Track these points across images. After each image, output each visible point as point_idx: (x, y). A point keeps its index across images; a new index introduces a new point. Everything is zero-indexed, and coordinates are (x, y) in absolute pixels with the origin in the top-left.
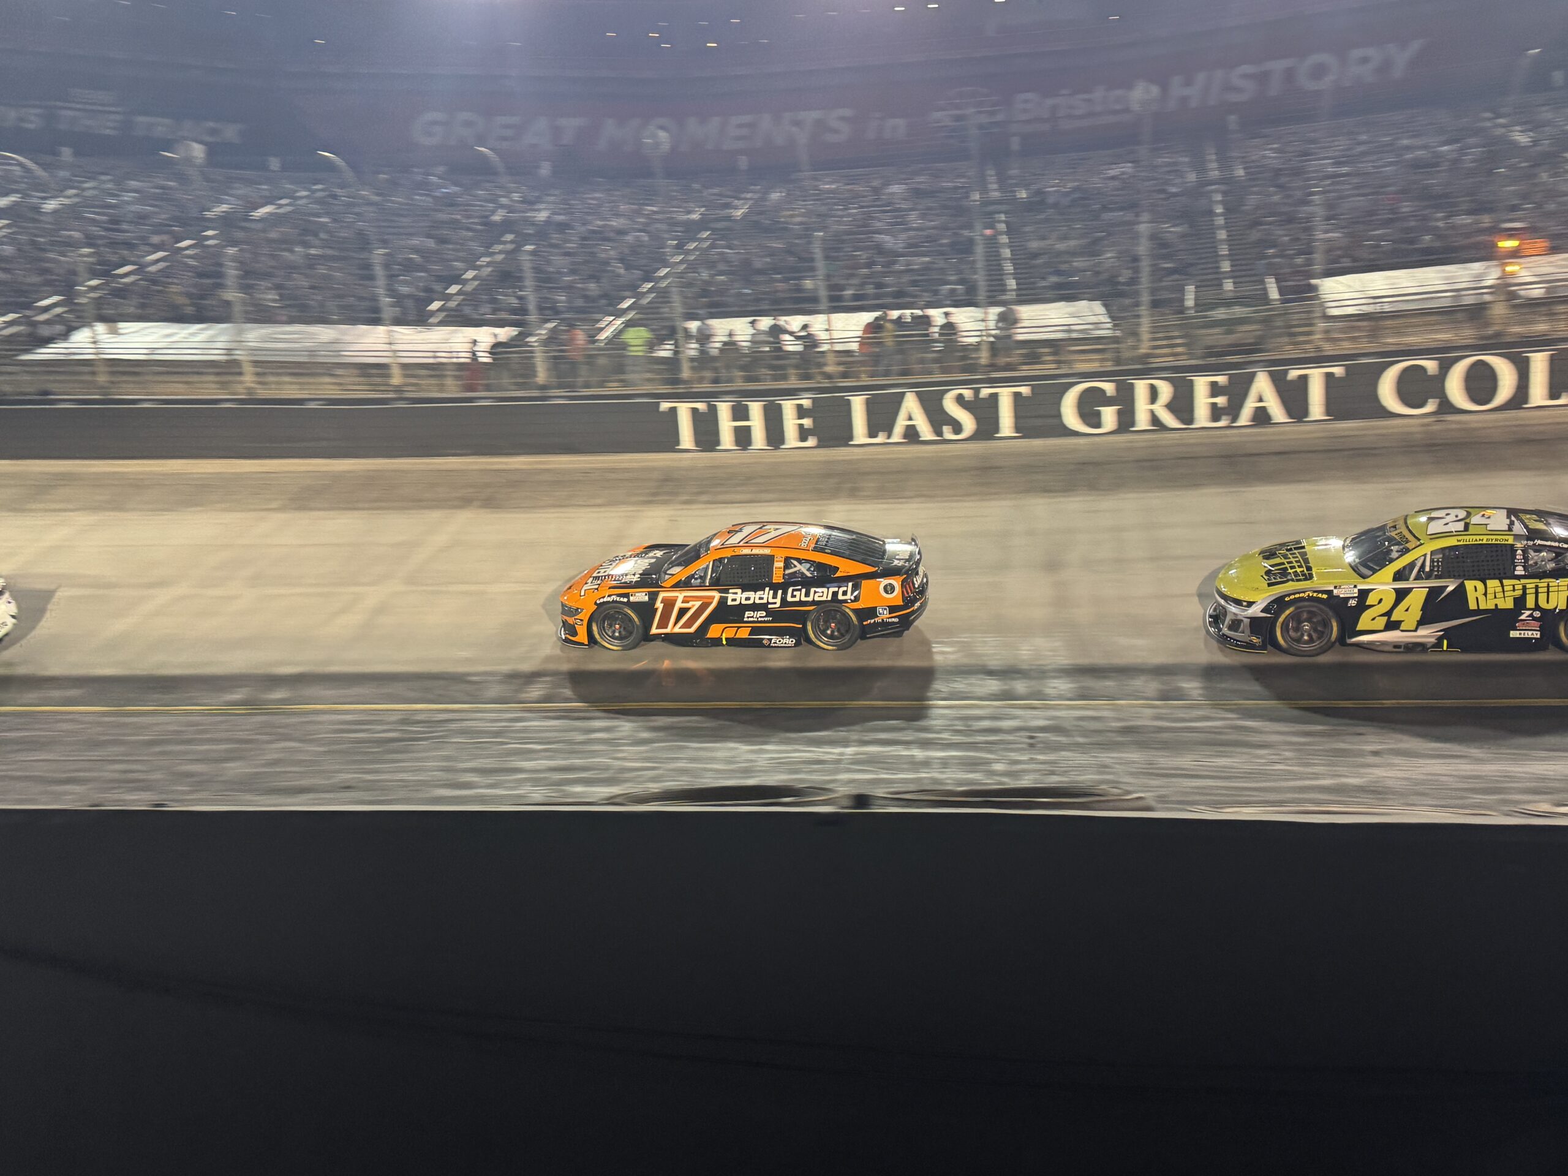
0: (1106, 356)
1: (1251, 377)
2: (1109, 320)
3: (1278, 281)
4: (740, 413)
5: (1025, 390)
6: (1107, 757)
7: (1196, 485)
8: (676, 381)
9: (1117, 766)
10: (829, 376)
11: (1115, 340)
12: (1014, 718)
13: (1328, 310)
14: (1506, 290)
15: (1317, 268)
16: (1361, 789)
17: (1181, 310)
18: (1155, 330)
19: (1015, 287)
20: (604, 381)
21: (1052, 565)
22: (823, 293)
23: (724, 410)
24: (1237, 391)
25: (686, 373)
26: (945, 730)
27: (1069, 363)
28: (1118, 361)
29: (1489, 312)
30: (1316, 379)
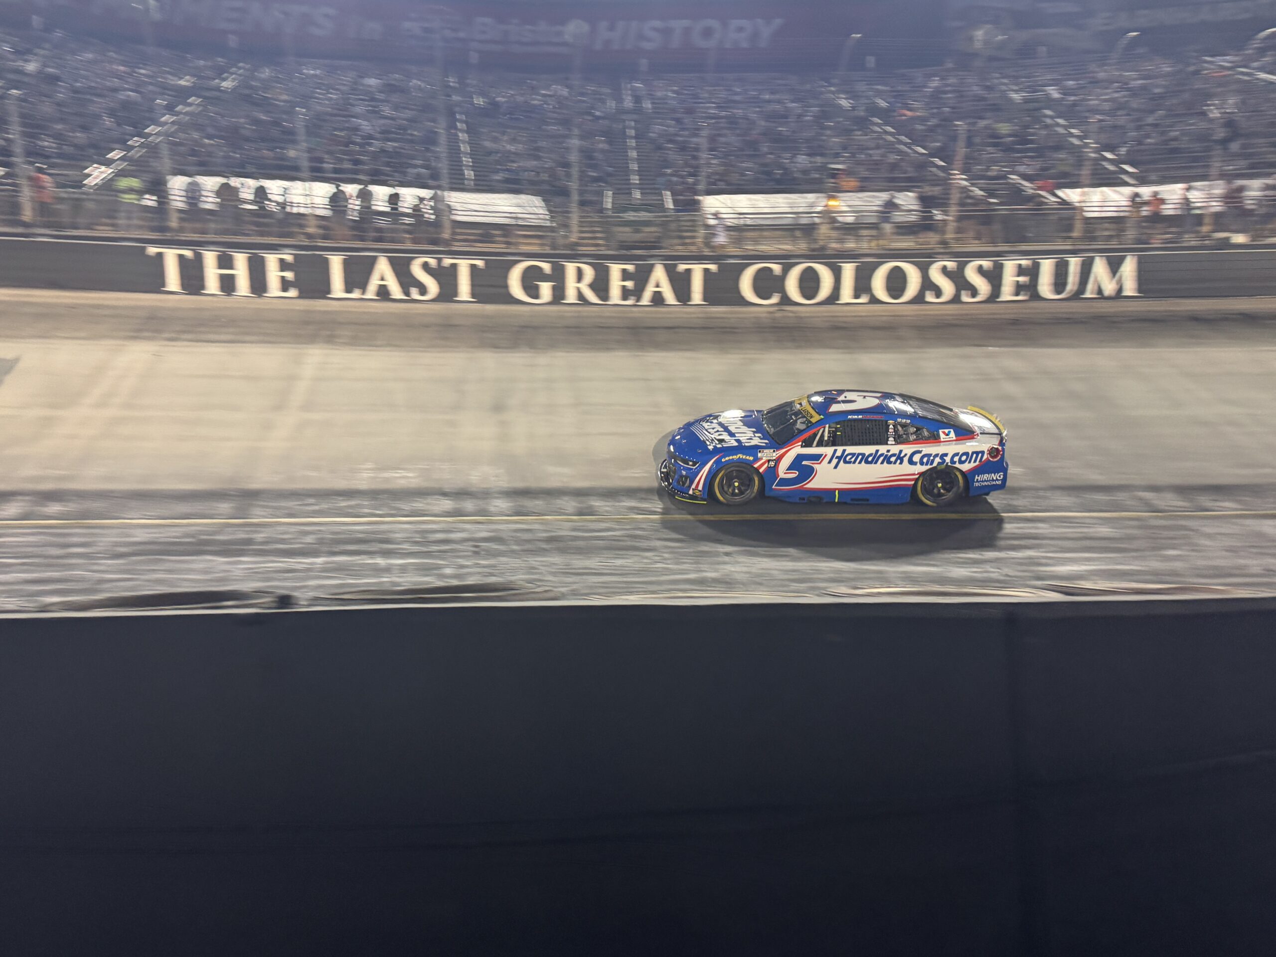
0: (544, 242)
1: (651, 268)
2: (547, 213)
3: (673, 194)
4: (225, 262)
5: (480, 263)
6: (534, 561)
7: (608, 349)
8: (163, 229)
9: (541, 567)
10: (310, 236)
11: (551, 229)
12: (463, 530)
13: (706, 220)
14: (829, 216)
15: (700, 187)
16: (715, 581)
17: (601, 210)
18: (581, 224)
19: (473, 178)
20: (93, 224)
21: (498, 407)
22: (305, 164)
23: (210, 258)
24: (641, 278)
25: (174, 223)
26: (405, 541)
27: (516, 244)
28: (554, 247)
29: (816, 231)
30: (697, 271)
